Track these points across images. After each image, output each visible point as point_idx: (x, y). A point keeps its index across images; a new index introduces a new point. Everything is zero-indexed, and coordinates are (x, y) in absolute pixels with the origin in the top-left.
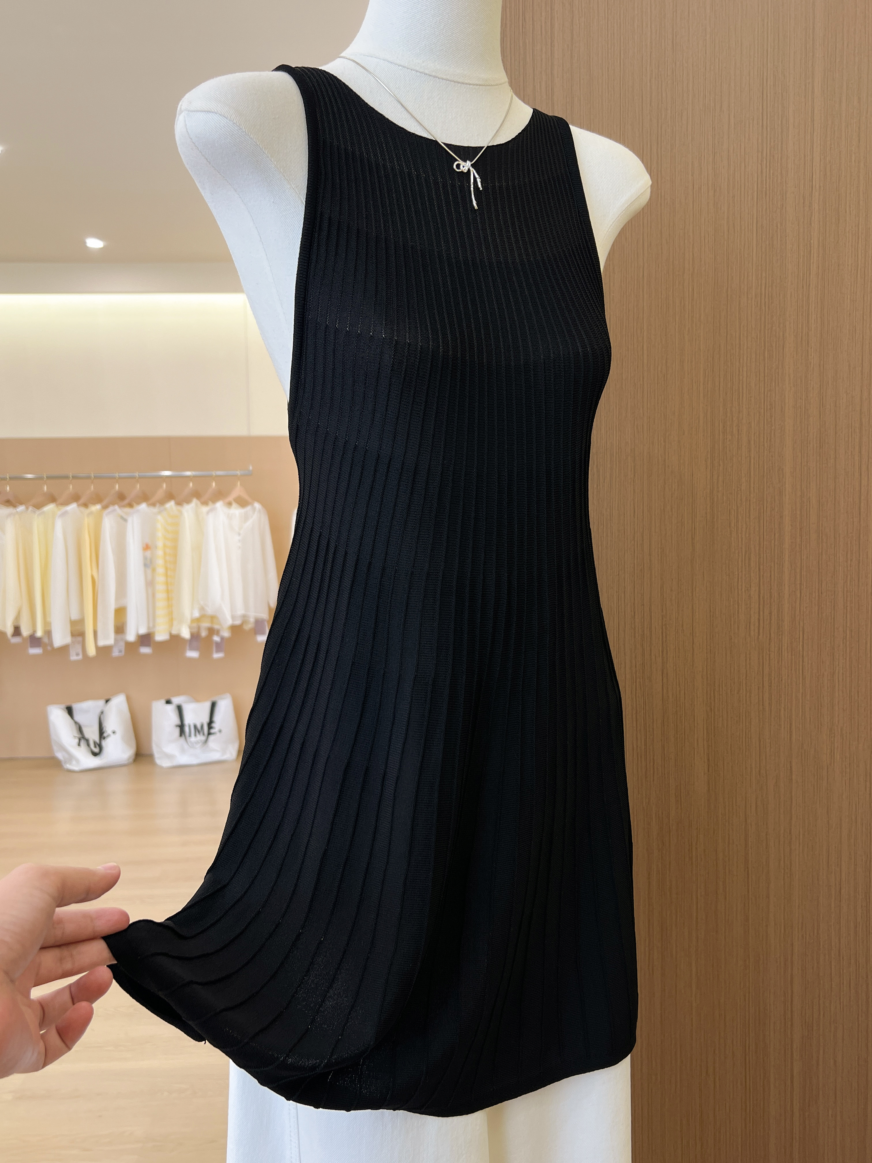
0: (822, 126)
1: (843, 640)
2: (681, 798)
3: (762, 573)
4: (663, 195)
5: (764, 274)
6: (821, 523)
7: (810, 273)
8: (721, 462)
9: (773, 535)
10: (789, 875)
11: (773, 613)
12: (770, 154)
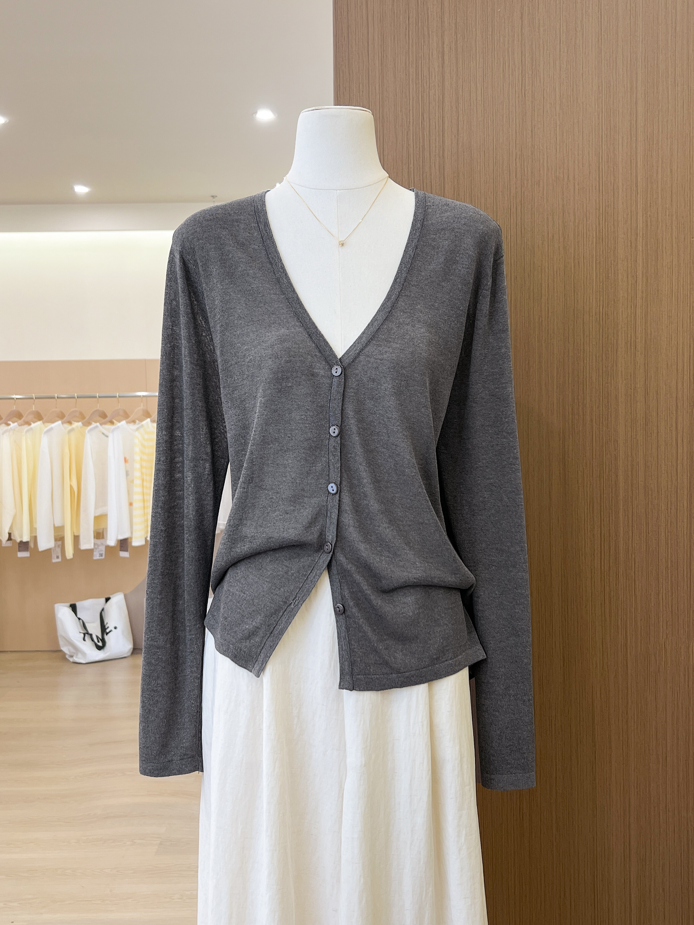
0: (644, 191)
1: (666, 568)
2: (543, 686)
3: (602, 517)
4: (525, 241)
5: (602, 298)
6: (647, 480)
7: (636, 297)
8: (570, 435)
9: (611, 490)
10: (626, 746)
11: (612, 548)
12: (605, 211)
